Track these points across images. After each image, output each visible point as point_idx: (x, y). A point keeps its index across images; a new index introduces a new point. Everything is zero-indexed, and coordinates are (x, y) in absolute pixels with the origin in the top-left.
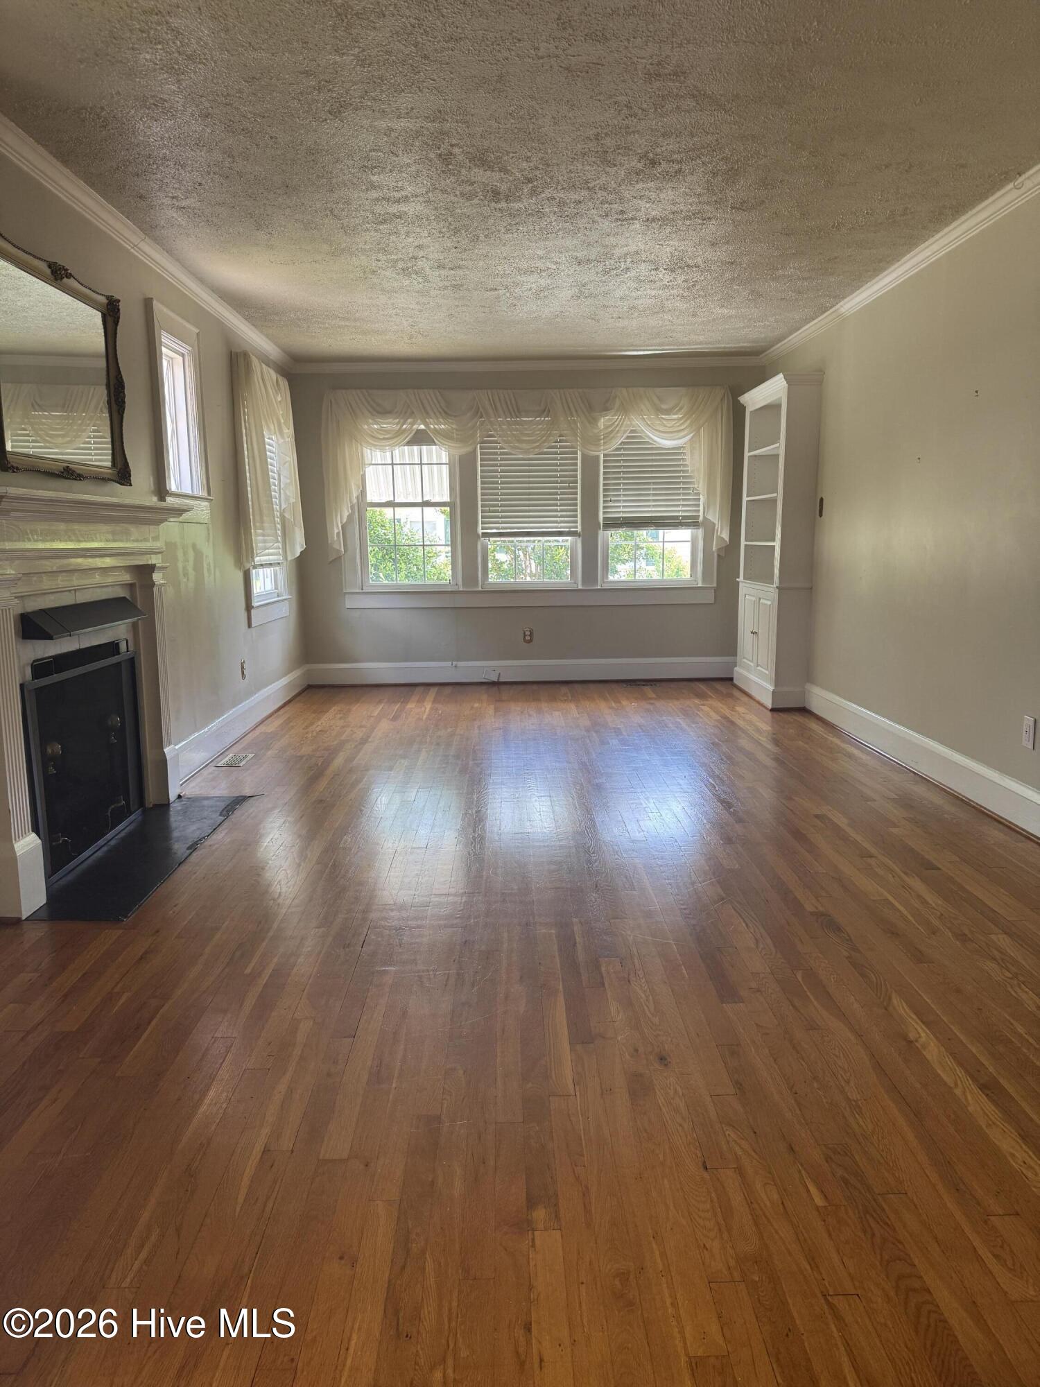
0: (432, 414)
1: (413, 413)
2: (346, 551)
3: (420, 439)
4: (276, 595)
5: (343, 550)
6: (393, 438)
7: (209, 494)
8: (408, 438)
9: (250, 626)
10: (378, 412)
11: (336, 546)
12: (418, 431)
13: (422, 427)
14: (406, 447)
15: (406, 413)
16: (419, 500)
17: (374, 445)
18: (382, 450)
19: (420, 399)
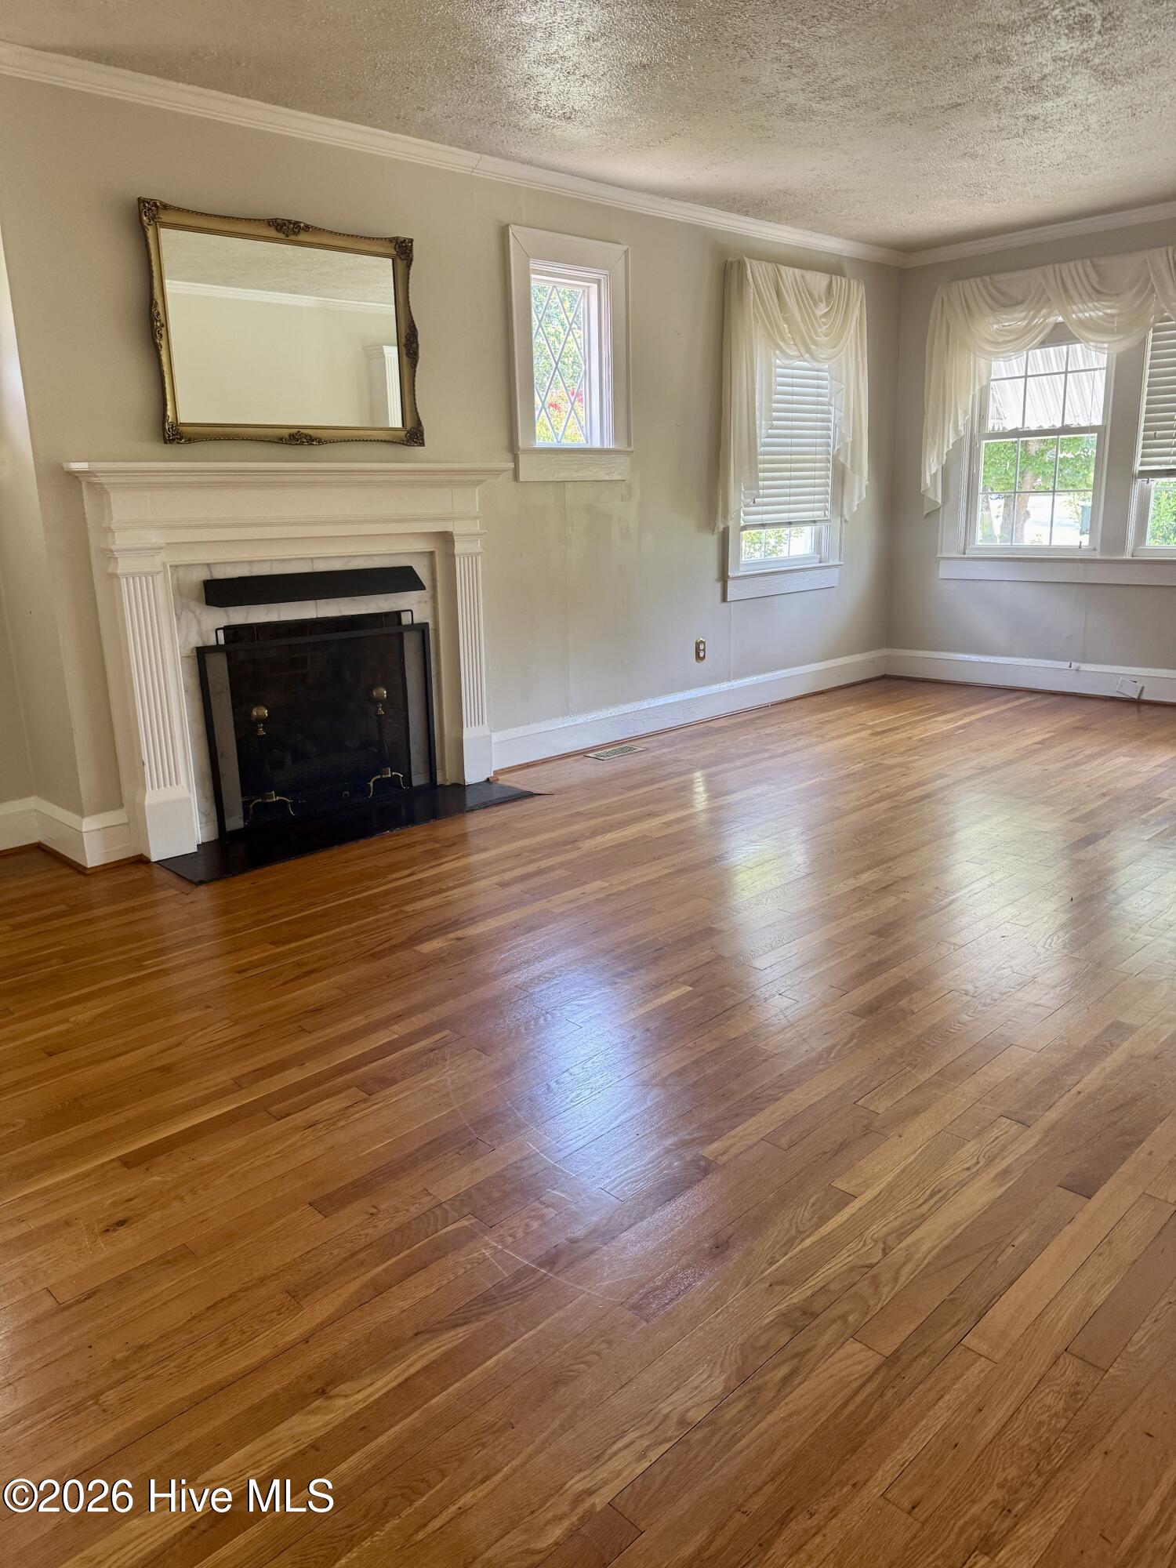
0: (1077, 298)
1: (1050, 300)
2: (944, 502)
3: (1059, 336)
4: (818, 560)
5: (940, 501)
6: (1017, 341)
7: (629, 444)
8: (1042, 335)
9: (724, 599)
10: (1005, 306)
11: (930, 495)
12: (1057, 325)
13: (1060, 319)
14: (1038, 351)
15: (1038, 299)
16: (1058, 425)
17: (995, 353)
18: (1007, 359)
19: (1061, 276)
